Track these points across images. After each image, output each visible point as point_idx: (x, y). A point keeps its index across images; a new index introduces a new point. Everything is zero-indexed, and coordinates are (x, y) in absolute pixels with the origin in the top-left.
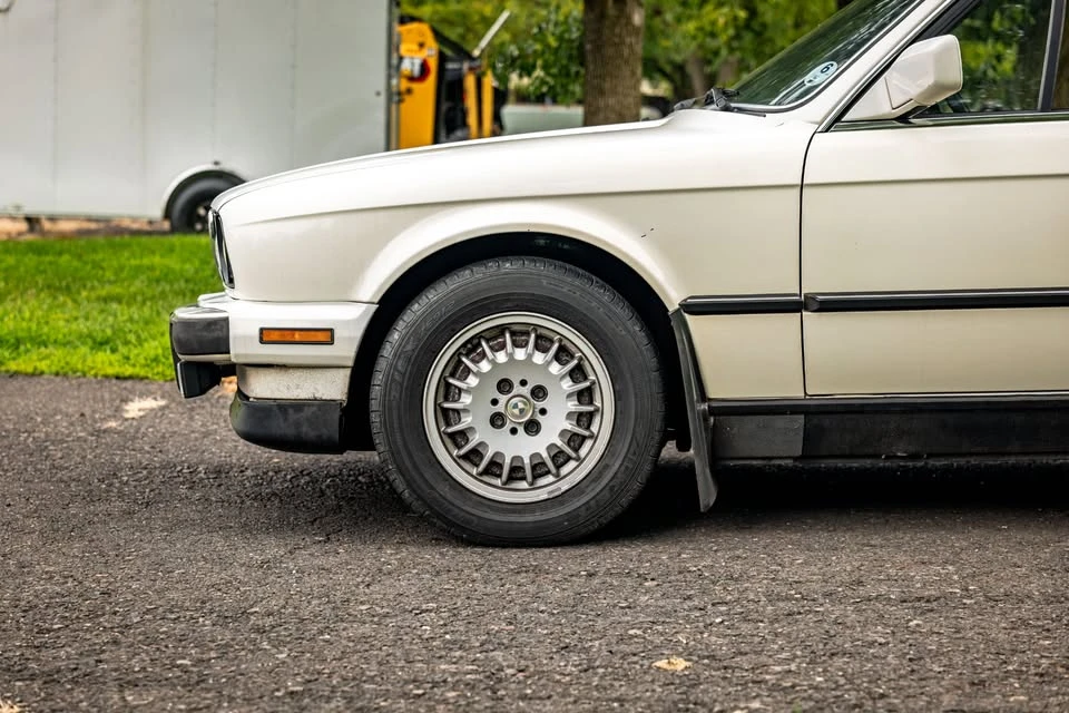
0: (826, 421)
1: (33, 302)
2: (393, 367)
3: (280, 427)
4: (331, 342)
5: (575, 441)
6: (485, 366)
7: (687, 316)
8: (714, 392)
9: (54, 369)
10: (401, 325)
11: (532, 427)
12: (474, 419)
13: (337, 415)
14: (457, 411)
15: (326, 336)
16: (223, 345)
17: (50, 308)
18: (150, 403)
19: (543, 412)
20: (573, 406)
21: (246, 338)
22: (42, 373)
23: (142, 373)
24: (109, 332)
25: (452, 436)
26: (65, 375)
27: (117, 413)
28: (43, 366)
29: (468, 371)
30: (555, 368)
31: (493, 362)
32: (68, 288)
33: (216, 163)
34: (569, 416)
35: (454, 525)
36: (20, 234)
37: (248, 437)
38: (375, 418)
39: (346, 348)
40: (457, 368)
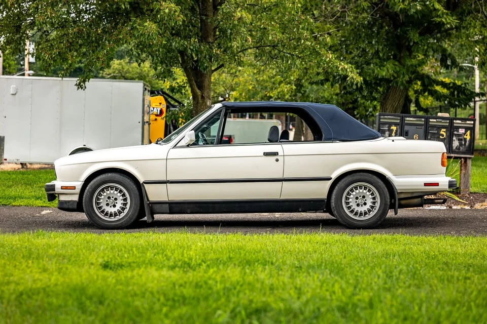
0: (173, 205)
1: (20, 188)
2: (87, 194)
3: (65, 206)
4: (75, 189)
5: (123, 209)
6: (105, 194)
7: (145, 185)
8: (151, 199)
9: (25, 204)
10: (89, 186)
11: (114, 206)
12: (103, 204)
13: (76, 203)
14: (100, 203)
15: (74, 188)
16: (54, 190)
17: (25, 189)
18: (48, 211)
19: (117, 203)
20: (122, 202)
21: (58, 188)
22: (22, 205)
23: (48, 205)
24: (40, 195)
25: (99, 208)
26: (28, 206)
27: (39, 213)
28: (22, 204)
29: (102, 195)
30: (119, 194)
31: (106, 193)
32: (30, 184)
33: (84, 145)
34: (122, 204)
35: (99, 225)
36: (19, 169)
37: (59, 208)
38: (84, 204)
39: (78, 190)
40: (100, 194)
